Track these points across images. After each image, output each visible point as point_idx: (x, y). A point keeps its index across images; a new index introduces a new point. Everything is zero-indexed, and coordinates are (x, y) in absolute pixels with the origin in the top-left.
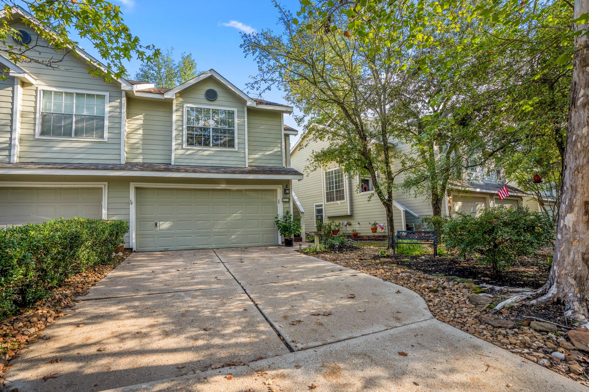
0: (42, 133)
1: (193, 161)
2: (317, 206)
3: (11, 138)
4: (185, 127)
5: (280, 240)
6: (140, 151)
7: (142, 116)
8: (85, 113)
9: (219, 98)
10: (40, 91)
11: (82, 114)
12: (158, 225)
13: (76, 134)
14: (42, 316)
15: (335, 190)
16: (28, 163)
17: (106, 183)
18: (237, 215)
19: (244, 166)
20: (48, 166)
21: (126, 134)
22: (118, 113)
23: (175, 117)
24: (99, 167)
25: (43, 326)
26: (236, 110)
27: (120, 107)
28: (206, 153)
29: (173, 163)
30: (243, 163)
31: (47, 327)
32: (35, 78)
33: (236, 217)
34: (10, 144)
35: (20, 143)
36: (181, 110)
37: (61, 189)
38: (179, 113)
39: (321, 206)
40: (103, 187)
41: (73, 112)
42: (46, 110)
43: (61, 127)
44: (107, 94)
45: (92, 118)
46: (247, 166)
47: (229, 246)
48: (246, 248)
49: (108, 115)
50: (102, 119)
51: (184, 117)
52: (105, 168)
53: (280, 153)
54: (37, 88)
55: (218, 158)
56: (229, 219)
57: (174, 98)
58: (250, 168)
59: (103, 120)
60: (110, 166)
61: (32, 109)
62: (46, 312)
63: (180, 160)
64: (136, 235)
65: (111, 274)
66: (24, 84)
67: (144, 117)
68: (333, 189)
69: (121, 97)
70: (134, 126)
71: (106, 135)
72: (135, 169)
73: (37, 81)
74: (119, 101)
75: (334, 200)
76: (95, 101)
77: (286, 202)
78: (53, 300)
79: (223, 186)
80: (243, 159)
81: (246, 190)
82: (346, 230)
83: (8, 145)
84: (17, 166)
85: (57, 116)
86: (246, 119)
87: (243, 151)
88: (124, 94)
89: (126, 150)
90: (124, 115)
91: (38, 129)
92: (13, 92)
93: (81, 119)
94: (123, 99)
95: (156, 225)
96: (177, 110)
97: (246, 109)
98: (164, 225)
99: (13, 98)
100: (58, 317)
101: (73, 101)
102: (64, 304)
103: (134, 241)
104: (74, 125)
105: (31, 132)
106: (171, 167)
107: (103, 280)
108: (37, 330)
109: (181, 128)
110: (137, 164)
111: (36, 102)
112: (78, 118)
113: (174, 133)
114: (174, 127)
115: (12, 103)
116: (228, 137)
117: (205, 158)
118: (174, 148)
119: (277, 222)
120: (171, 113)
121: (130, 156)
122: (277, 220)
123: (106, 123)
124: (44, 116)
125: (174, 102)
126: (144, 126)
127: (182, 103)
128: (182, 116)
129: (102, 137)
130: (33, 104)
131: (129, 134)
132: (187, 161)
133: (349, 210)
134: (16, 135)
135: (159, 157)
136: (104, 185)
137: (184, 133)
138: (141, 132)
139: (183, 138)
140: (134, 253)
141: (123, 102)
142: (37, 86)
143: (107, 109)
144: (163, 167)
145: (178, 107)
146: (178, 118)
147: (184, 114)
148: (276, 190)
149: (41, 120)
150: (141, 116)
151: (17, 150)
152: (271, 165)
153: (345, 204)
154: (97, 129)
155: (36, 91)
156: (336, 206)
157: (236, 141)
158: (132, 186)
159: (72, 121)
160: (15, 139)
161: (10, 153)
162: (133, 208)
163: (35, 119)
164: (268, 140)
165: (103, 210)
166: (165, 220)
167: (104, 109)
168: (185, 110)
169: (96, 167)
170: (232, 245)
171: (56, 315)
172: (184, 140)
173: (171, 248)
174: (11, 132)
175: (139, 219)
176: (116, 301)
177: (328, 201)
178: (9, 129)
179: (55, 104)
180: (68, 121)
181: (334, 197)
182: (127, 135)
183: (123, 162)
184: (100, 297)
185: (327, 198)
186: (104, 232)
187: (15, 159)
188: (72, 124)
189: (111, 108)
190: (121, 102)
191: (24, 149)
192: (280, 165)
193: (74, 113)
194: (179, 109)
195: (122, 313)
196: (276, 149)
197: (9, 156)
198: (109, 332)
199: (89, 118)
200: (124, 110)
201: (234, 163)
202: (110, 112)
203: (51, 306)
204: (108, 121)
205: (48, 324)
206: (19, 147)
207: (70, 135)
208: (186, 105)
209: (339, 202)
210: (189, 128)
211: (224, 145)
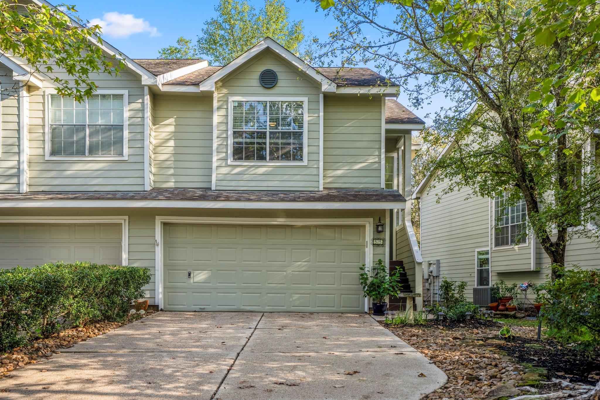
0: (53, 153)
1: (242, 183)
2: (479, 253)
3: (19, 161)
4: (230, 133)
5: (367, 303)
6: (172, 171)
7: (173, 119)
8: (100, 122)
9: (281, 83)
10: (48, 95)
11: (97, 123)
12: (192, 275)
13: (91, 152)
14: (15, 360)
15: (510, 225)
16: (38, 193)
17: (127, 218)
18: (302, 265)
19: (316, 189)
20: (59, 196)
21: (151, 147)
22: (140, 119)
23: (216, 118)
24: (117, 196)
25: (12, 368)
26: (305, 99)
27: (143, 110)
28: (261, 170)
29: (213, 188)
30: (315, 184)
31: (15, 369)
32: (42, 78)
33: (299, 266)
34: (19, 169)
35: (29, 167)
36: (225, 107)
37: (75, 225)
38: (223, 112)
39: (487, 253)
40: (123, 222)
41: (86, 122)
42: (55, 122)
43: (73, 143)
44: (125, 92)
45: (108, 128)
46: (321, 189)
47: (289, 310)
48: (312, 313)
49: (128, 123)
50: (120, 128)
51: (229, 118)
52: (126, 196)
53: (377, 165)
54: (44, 92)
55: (279, 178)
56: (289, 270)
57: (214, 89)
58: (326, 192)
59: (122, 130)
60: (131, 194)
61: (40, 122)
62: (20, 357)
63: (224, 183)
64: (165, 288)
65: (112, 332)
66: (30, 88)
67: (175, 121)
68: (507, 223)
69: (142, 96)
70: (163, 135)
71: (126, 151)
72: (161, 197)
73: (44, 82)
74: (140, 101)
75: (507, 244)
76: (111, 103)
77: (378, 245)
78: (32, 348)
79: (280, 221)
80: (315, 178)
81: (317, 227)
82: (526, 298)
83: (16, 170)
84: (27, 197)
85: (68, 129)
86: (322, 114)
87: (316, 166)
88: (146, 90)
89: (153, 170)
90: (148, 120)
91: (48, 147)
92: (18, 101)
93: (96, 130)
94: (146, 98)
95: (189, 275)
96: (219, 108)
97: (321, 96)
98: (200, 276)
99: (19, 108)
100: (30, 363)
101: (85, 106)
102: (42, 353)
103: (161, 296)
104: (87, 139)
105: (40, 151)
106: (209, 193)
107: (98, 336)
108: (6, 370)
109: (225, 135)
110: (166, 190)
111: (44, 111)
112: (92, 130)
113: (216, 143)
114: (215, 133)
115: (19, 116)
116: (294, 144)
117: (259, 178)
118: (215, 165)
119: (363, 277)
120: (211, 112)
121: (158, 179)
122: (362, 272)
123: (126, 134)
124: (54, 131)
125: (216, 95)
126: (176, 136)
127: (227, 95)
128: (227, 116)
129: (121, 154)
130: (40, 114)
131: (156, 147)
132: (233, 183)
133: (532, 261)
134: (25, 158)
135: (196, 179)
136: (123, 220)
137: (229, 142)
138: (172, 143)
139: (227, 150)
140: (160, 312)
141: (145, 102)
142: (44, 89)
143: (127, 114)
144: (199, 193)
145: (221, 103)
146: (221, 119)
147: (229, 114)
148: (364, 226)
149: (50, 136)
150: (171, 120)
151: (26, 177)
152: (362, 186)
153: (527, 251)
154: (115, 143)
155: (43, 96)
156: (510, 253)
157: (305, 150)
158: (159, 220)
159: (85, 134)
160: (23, 162)
161: (19, 180)
162: (159, 252)
163: (44, 133)
164: (358, 145)
165: (123, 253)
166: (201, 269)
167: (123, 115)
168: (231, 106)
169: (114, 196)
170: (293, 309)
171: (29, 361)
172: (229, 152)
173: (208, 308)
174: (19, 153)
175: (168, 267)
176: (93, 355)
177: (497, 245)
178: (16, 149)
179: (65, 113)
180: (81, 135)
181: (507, 237)
182: (154, 149)
183: (148, 188)
184: (80, 351)
185: (497, 239)
186: (100, 280)
187: (25, 188)
188: (84, 138)
189: (132, 112)
190: (143, 103)
191: (35, 174)
192: (377, 186)
193: (88, 123)
194: (221, 105)
195: (89, 365)
196: (371, 160)
197: (18, 184)
198: (64, 377)
199: (105, 128)
200: (148, 114)
201: (302, 184)
202: (130, 118)
203: (27, 353)
204: (128, 131)
205: (18, 367)
206: (28, 171)
207: (83, 153)
208: (231, 99)
209: (516, 247)
210: (236, 134)
211: (286, 157)
